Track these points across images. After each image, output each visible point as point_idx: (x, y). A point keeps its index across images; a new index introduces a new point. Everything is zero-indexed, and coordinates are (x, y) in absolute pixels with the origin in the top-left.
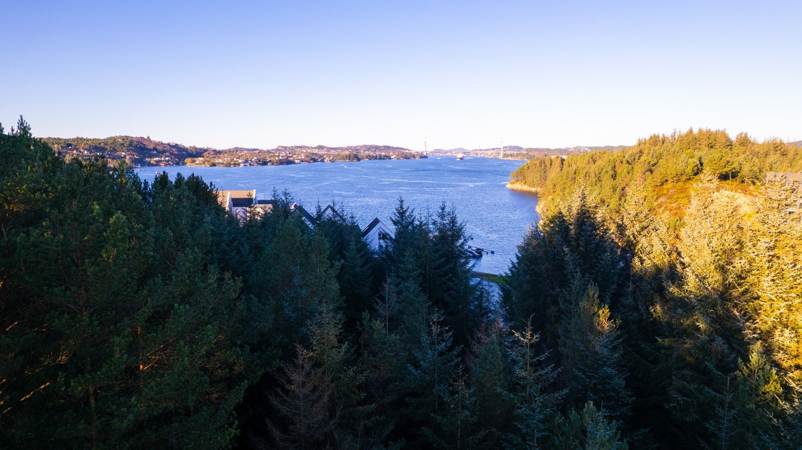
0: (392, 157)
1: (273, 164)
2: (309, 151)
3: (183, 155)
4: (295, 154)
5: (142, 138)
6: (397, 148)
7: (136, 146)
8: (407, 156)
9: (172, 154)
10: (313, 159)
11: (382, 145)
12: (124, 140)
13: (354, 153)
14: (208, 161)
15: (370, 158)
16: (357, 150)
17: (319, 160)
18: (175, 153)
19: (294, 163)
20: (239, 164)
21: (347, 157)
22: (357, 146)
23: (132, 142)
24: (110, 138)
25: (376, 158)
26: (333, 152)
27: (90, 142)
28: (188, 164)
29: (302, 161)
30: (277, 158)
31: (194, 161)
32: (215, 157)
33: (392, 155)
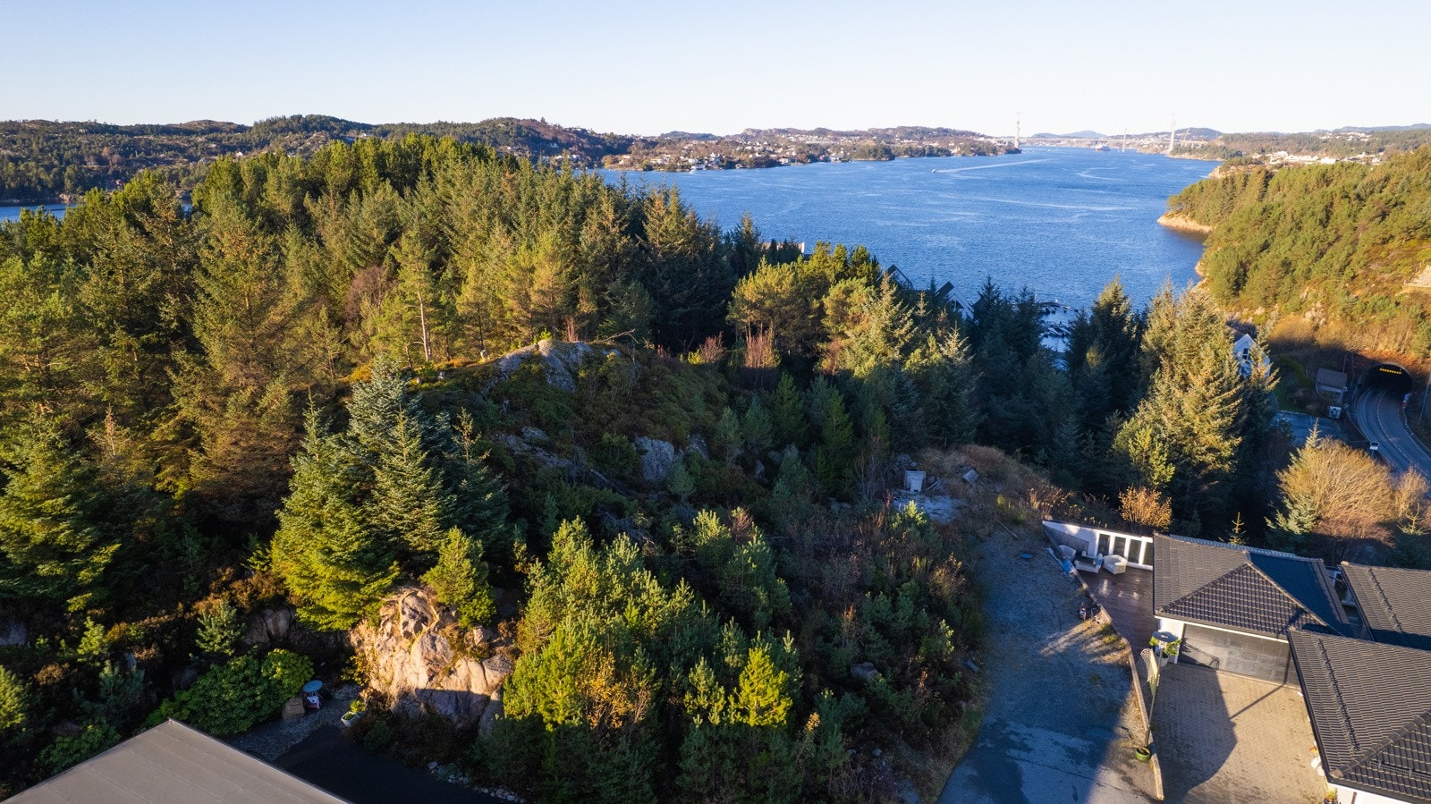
0: (954, 151)
1: (744, 167)
2: (801, 139)
3: (598, 149)
4: (779, 147)
5: (533, 121)
6: (963, 133)
7: (527, 135)
8: (981, 150)
9: (581, 149)
10: (813, 155)
11: (935, 127)
12: (507, 124)
13: (883, 142)
14: (639, 162)
15: (912, 153)
16: (888, 136)
17: (821, 158)
18: (586, 146)
19: (779, 164)
20: (689, 167)
21: (870, 152)
22: (887, 129)
23: (519, 128)
24: (488, 122)
25: (922, 153)
26: (843, 141)
27: (459, 130)
28: (607, 166)
29: (793, 161)
30: (751, 156)
31: (616, 161)
32: (648, 154)
33: (953, 148)
